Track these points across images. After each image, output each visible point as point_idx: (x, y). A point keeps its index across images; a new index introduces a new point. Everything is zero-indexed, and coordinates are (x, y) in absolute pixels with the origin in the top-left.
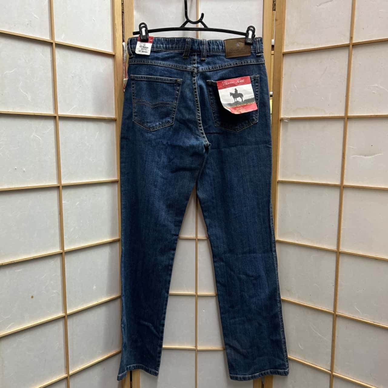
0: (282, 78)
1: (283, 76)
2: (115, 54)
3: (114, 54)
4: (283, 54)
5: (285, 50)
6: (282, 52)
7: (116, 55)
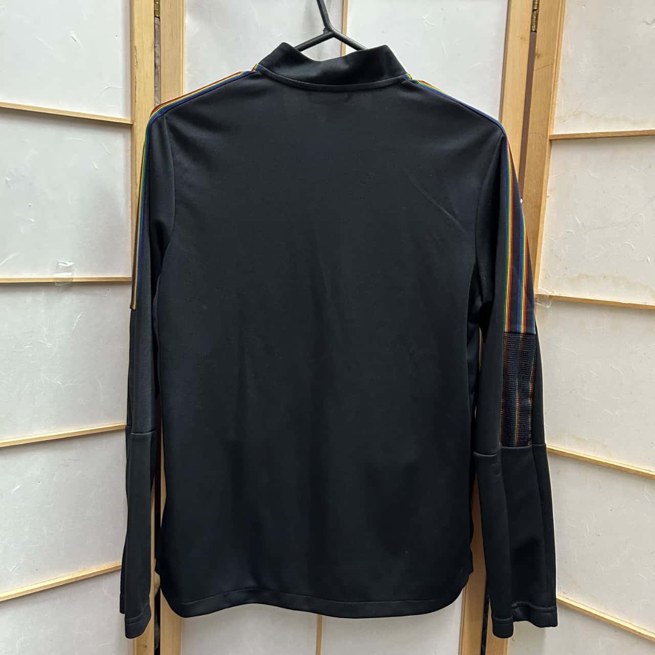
0: (546, 197)
1: (548, 195)
2: (133, 121)
3: (130, 123)
4: (551, 141)
5: (557, 130)
6: (548, 135)
7: (135, 124)
